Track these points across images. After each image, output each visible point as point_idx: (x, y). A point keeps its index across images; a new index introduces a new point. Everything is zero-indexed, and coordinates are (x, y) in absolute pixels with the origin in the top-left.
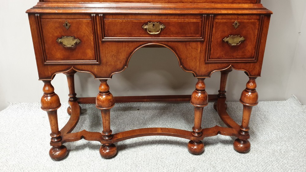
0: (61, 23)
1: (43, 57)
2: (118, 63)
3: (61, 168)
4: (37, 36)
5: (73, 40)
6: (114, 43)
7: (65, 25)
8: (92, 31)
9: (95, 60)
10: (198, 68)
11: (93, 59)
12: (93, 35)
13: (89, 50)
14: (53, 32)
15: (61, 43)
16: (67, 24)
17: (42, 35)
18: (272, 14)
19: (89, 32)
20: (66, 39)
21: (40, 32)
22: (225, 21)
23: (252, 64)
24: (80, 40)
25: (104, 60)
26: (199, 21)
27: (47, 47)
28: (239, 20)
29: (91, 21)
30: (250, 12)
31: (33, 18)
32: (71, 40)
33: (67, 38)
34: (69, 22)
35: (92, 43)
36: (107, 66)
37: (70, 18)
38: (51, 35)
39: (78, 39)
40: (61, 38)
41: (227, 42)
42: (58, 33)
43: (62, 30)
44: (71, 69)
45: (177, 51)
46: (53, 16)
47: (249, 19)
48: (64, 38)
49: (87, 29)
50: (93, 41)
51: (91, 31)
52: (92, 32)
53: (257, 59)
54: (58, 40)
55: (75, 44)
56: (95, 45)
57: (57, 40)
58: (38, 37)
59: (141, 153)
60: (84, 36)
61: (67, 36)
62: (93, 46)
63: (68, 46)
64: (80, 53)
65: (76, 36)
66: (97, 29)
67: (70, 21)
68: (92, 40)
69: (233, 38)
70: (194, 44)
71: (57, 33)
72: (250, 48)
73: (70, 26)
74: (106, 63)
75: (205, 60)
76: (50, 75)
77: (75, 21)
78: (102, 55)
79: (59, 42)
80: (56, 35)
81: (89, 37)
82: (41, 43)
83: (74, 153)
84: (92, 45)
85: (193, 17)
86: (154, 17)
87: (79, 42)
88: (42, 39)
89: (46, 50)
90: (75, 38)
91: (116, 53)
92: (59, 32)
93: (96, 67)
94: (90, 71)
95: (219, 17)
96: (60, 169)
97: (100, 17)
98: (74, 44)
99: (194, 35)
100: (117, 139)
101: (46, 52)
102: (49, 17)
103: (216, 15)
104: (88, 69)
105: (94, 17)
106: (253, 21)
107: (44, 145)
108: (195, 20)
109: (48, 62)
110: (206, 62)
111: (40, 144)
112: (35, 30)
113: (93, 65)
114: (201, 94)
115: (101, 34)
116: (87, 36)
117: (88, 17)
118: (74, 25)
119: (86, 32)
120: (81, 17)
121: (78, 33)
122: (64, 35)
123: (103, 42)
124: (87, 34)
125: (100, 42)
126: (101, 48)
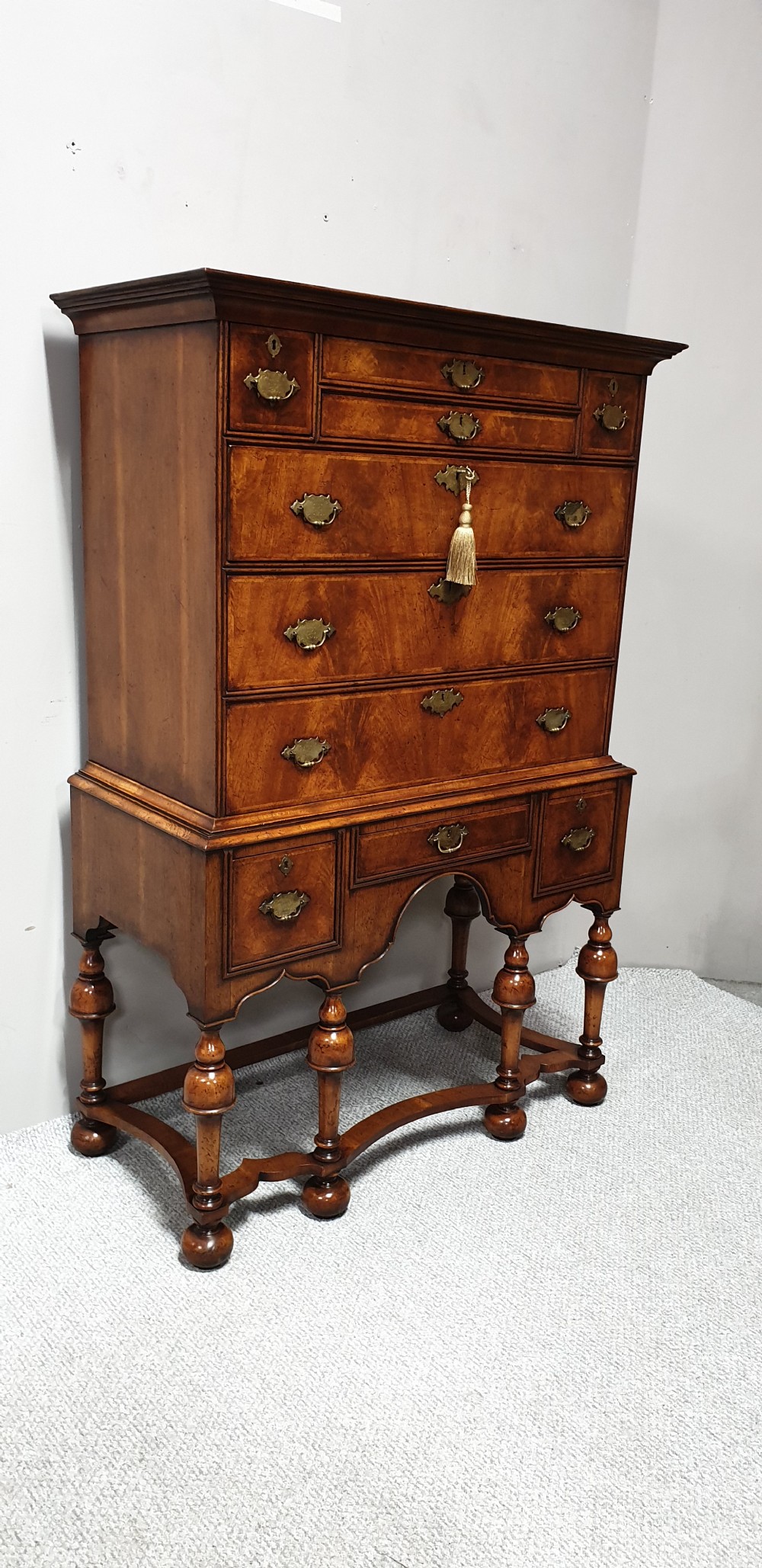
0: (276, 862)
1: (225, 960)
2: (377, 937)
4: (217, 905)
5: (295, 901)
6: (373, 889)
7: (284, 865)
8: (334, 869)
9: (335, 939)
10: (520, 914)
11: (330, 939)
12: (334, 880)
13: (324, 918)
14: (254, 888)
15: (270, 913)
16: (286, 863)
17: (231, 902)
18: (635, 773)
19: (329, 873)
20: (281, 900)
21: (228, 893)
22: (564, 801)
23: (606, 885)
24: (308, 896)
25: (350, 935)
26: (523, 808)
27: (237, 930)
28: (586, 797)
29: (335, 846)
30: (604, 777)
31: (216, 862)
32: (291, 902)
33: (283, 897)
34: (291, 858)
35: (332, 899)
36: (355, 952)
37: (295, 846)
38: (249, 898)
39: (305, 894)
40: (271, 900)
41: (569, 845)
42: (266, 888)
43: (274, 880)
44: (282, 976)
45: (485, 882)
46: (259, 849)
47: (600, 791)
48: (276, 899)
49: (325, 865)
50: (334, 893)
52: (334, 873)
53: (614, 873)
54: (264, 906)
55: (298, 909)
56: (337, 904)
57: (262, 908)
60: (316, 885)
61: (284, 893)
62: (333, 907)
63: (285, 917)
64: (305, 931)
65: (301, 888)
67: (293, 855)
68: (331, 890)
69: (577, 835)
70: (514, 861)
71: (263, 889)
72: (602, 850)
73: (293, 866)
74: (355, 942)
75: (532, 894)
78: (347, 926)
79: (266, 912)
80: (260, 894)
81: (328, 885)
82: (226, 922)
84: (331, 903)
85: (514, 802)
86: (449, 814)
87: (307, 903)
89: (234, 940)
90: (299, 895)
91: (373, 913)
92: (269, 887)
93: (332, 958)
94: (319, 971)
95: (556, 795)
97: (354, 834)
98: (296, 911)
99: (516, 841)
101: (234, 944)
102: (253, 851)
103: (551, 791)
105: (343, 837)
106: (606, 793)
108: (518, 809)
109: (233, 971)
110: (535, 896)
112: (218, 889)
113: (327, 956)
114: (521, 977)
115: (352, 873)
116: (324, 884)
117: (330, 837)
118: (300, 862)
119: (323, 873)
120: (317, 839)
121: (307, 882)
122: (276, 891)
123: (352, 891)
124: (324, 880)
125: (347, 892)
126: (346, 909)
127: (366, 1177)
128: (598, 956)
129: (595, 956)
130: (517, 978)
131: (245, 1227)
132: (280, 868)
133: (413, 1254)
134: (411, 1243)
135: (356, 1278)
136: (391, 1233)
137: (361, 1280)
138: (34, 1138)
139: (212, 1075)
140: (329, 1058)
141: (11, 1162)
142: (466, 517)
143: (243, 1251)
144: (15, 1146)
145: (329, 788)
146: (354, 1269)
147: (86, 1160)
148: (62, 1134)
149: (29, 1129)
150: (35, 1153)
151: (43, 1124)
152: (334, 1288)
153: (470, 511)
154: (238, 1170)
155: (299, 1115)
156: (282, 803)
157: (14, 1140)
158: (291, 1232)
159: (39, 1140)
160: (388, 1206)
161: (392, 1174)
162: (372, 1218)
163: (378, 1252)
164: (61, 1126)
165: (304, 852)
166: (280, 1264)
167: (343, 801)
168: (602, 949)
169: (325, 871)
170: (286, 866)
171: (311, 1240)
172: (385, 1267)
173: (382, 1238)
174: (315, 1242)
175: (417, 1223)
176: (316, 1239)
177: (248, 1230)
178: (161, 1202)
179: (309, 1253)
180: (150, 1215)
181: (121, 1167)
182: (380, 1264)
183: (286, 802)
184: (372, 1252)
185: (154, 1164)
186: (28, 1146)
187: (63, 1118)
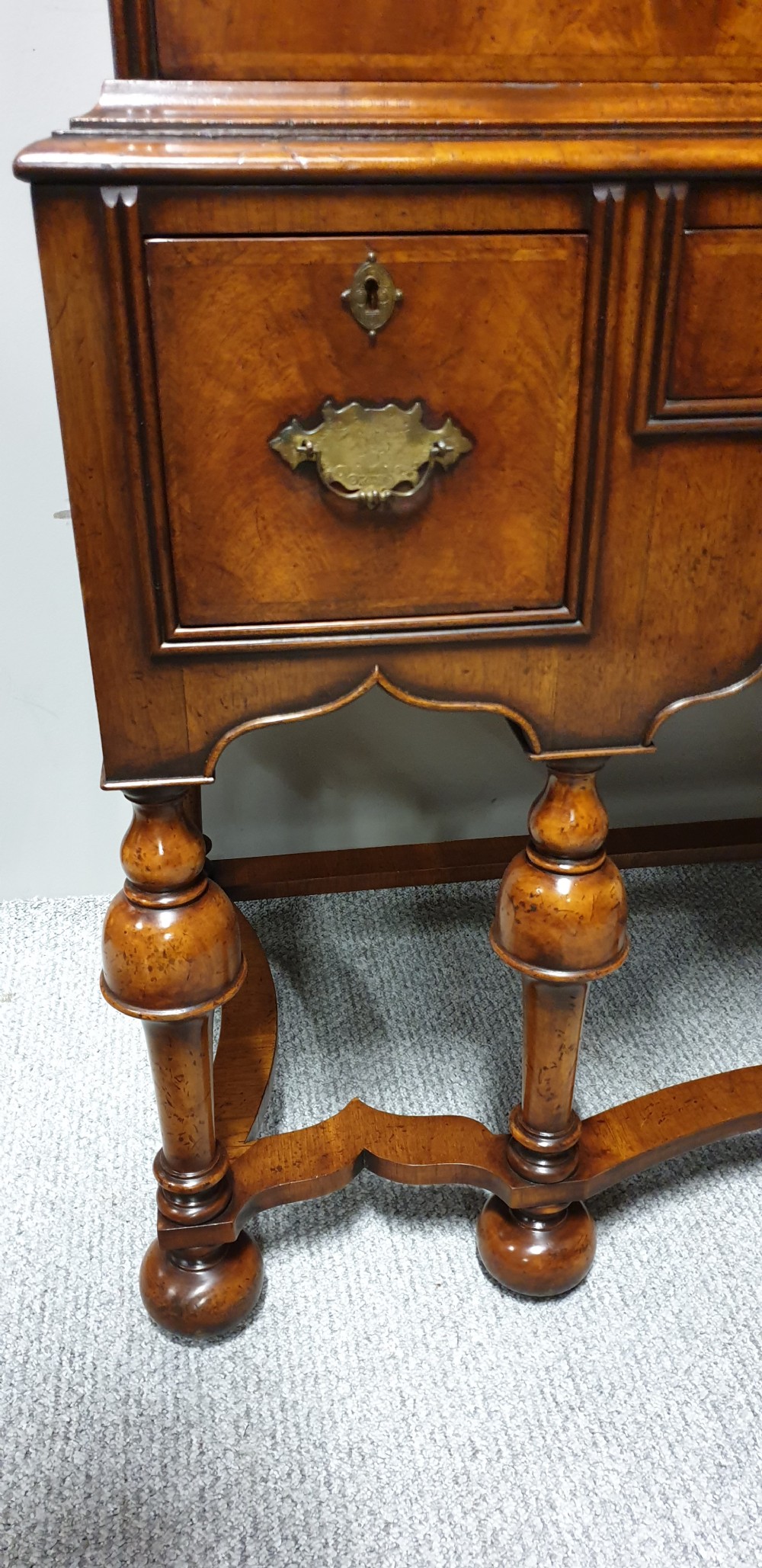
1: (151, 597)
2: (731, 620)
3: (254, 1406)
4: (101, 403)
5: (414, 438)
7: (361, 292)
8: (575, 348)
9: (565, 602)
11: (546, 595)
12: (574, 390)
13: (526, 521)
14: (245, 364)
15: (310, 466)
16: (372, 287)
17: (148, 398)
19: (553, 360)
20: (357, 425)
21: (135, 365)
24: (466, 433)
25: (627, 597)
27: (187, 508)
29: (582, 249)
31: (76, 234)
32: (398, 441)
33: (365, 418)
34: (391, 269)
35: (562, 459)
36: (642, 653)
37: (408, 224)
38: (228, 399)
39: (456, 422)
40: (313, 419)
42: (293, 372)
43: (325, 345)
44: (369, 683)
46: (254, 213)
48: (337, 418)
49: (535, 325)
50: (570, 439)
51: (568, 349)
52: (575, 362)
54: (288, 441)
55: (422, 469)
56: (583, 479)
57: (277, 443)
58: (118, 415)
59: (736, 1230)
60: (500, 395)
61: (370, 402)
62: (565, 486)
63: (368, 492)
64: (449, 553)
65: (436, 398)
66: (617, 328)
67: (401, 257)
68: (561, 426)
71: (279, 374)
73: (399, 303)
74: (641, 622)
76: (196, 746)
77: (447, 253)
78: (617, 561)
79: (295, 462)
80: (271, 390)
81: (546, 404)
82: (136, 468)
83: (296, 1260)
84: (557, 473)
87: (463, 455)
88: (151, 434)
89: (178, 538)
90: (430, 420)
91: (725, 537)
92: (303, 368)
93: (553, 659)
94: (504, 693)
96: (247, 1413)
97: (661, 211)
98: (414, 478)
100: (613, 1163)
101: (178, 551)
102: (228, 214)
104: (496, 682)
105: (618, 214)
107: (66, 1207)
109: (185, 638)
111: (38, 1206)
112: (95, 347)
113: (534, 653)
115: (645, 375)
116: (531, 397)
117: (557, 214)
118: (432, 296)
119: (530, 357)
120: (499, 212)
121: (461, 376)
122: (338, 390)
123: (645, 443)
124: (533, 381)
125: (623, 442)
126: (618, 503)
127: (673, 1205)
131: (335, 1244)
132: (346, 304)
133: (683, 1503)
134: (694, 1460)
135: (495, 1521)
136: (656, 1405)
137: (503, 1539)
139: (166, 919)
143: (292, 1313)
145: (595, 28)
146: (504, 1488)
152: (422, 1530)
154: (322, 1126)
155: (603, 1001)
156: (392, 60)
158: (422, 1300)
160: (688, 1311)
161: (741, 1221)
162: (632, 1334)
163: (594, 1456)
165: (451, 256)
166: (344, 1388)
167: (651, 94)
169: (537, 349)
170: (372, 300)
171: (453, 1343)
172: (588, 1519)
173: (626, 1410)
174: (457, 1356)
175: (740, 1397)
176: (465, 1346)
177: (337, 1256)
179: (427, 1385)
182: (581, 1501)
183: (411, 61)
184: (577, 1447)
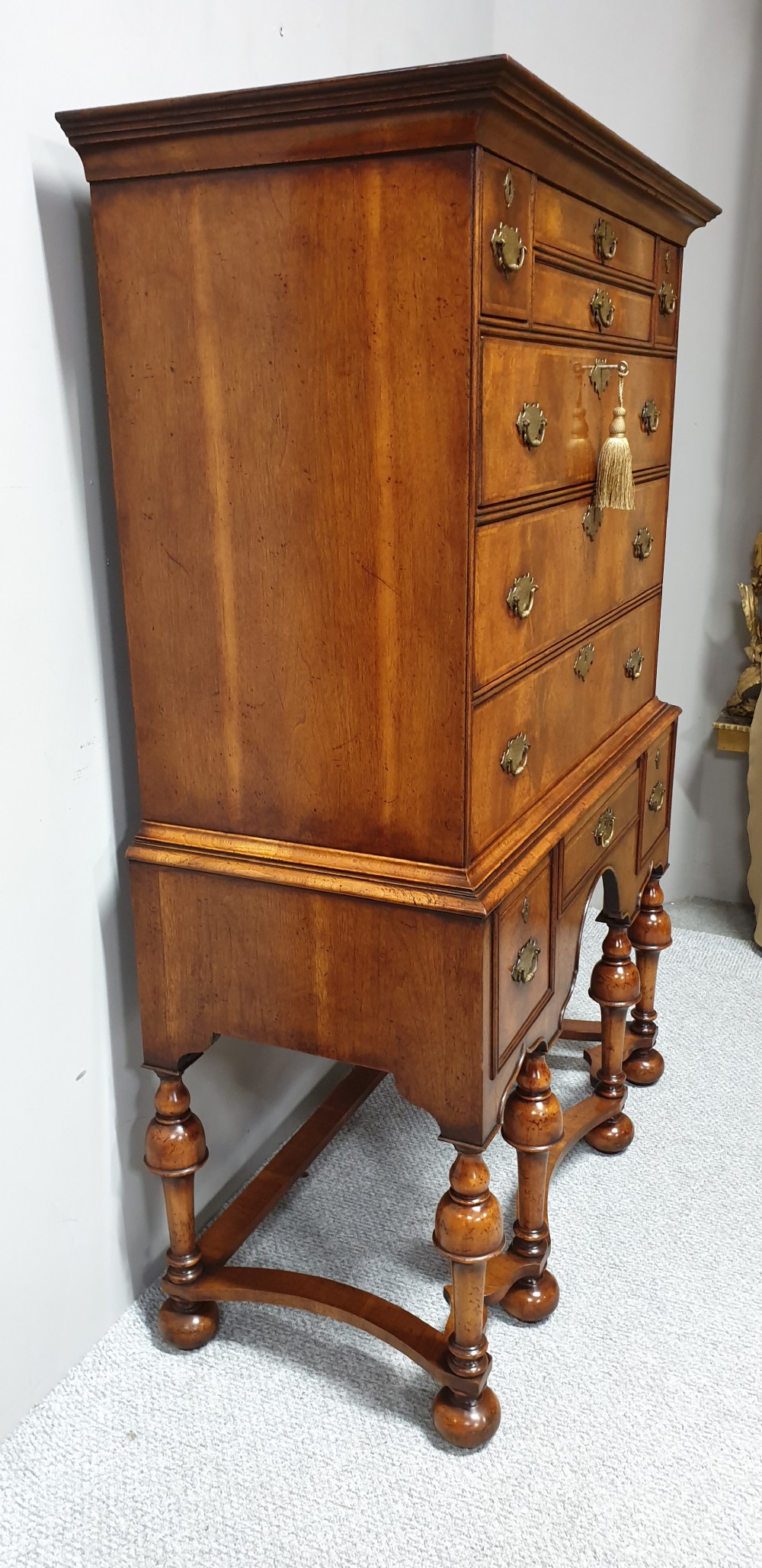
2: (569, 969)
7: (525, 910)
10: (631, 899)
11: (546, 988)
20: (524, 955)
25: (557, 976)
26: (637, 774)
28: (660, 748)
30: (669, 723)
34: (528, 898)
35: (548, 937)
37: (530, 882)
41: (652, 806)
42: (515, 946)
43: (519, 932)
45: (618, 869)
47: (665, 739)
49: (545, 897)
61: (525, 946)
63: (528, 977)
64: (534, 987)
70: (629, 837)
73: (529, 909)
75: (636, 871)
80: (512, 955)
85: (633, 769)
92: (516, 943)
93: (547, 1010)
95: (649, 752)
106: (668, 739)
110: (637, 873)
113: (544, 1010)
114: (624, 970)
116: (544, 921)
125: (557, 923)
126: (556, 944)
128: (653, 922)
129: (650, 923)
130: (620, 970)
138: (110, 1353)
140: (549, 1134)
141: (103, 1400)
142: (620, 424)
144: (94, 1375)
147: (195, 1356)
148: (137, 1332)
149: (101, 1344)
150: (123, 1372)
151: (113, 1328)
153: (624, 416)
157: (90, 1366)
159: (117, 1353)
164: (131, 1323)
165: (535, 886)
167: (537, 810)
168: (655, 913)
169: (545, 904)
171: (551, 1355)
173: (618, 1319)
174: (556, 1357)
176: (555, 1352)
178: (342, 1378)
179: (566, 1373)
180: (345, 1400)
181: (247, 1348)
182: (650, 1354)
184: (624, 1343)
185: (285, 1327)
186: (108, 1367)
187: (129, 1310)
